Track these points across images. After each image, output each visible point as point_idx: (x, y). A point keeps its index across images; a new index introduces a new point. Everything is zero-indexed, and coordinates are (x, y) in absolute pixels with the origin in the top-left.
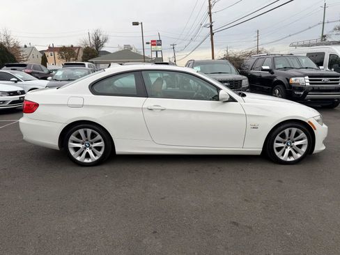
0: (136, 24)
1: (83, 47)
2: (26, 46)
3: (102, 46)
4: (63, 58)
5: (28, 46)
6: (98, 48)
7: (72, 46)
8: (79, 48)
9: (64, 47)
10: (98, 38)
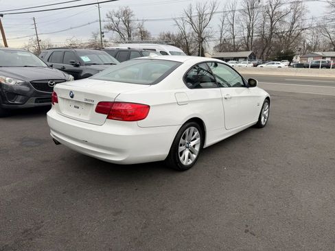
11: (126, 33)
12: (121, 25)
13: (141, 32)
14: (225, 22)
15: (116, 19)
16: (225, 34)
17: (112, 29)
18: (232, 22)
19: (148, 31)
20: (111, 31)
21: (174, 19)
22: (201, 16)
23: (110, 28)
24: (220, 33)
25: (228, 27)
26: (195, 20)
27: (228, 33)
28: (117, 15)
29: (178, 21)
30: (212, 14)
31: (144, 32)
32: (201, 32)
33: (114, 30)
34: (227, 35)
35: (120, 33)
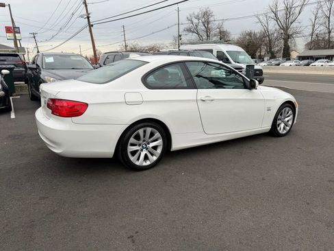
11: (205, 35)
12: (201, 27)
13: (220, 32)
14: (318, 15)
15: (195, 21)
16: (319, 29)
17: (191, 31)
18: (328, 14)
19: (228, 31)
20: (191, 34)
21: (257, 16)
22: (288, 10)
23: (189, 30)
24: (311, 28)
25: (322, 20)
26: (281, 15)
27: (322, 27)
28: (197, 17)
29: (261, 17)
30: (302, 6)
31: (223, 32)
32: (287, 28)
33: (193, 32)
34: (321, 29)
35: (199, 35)
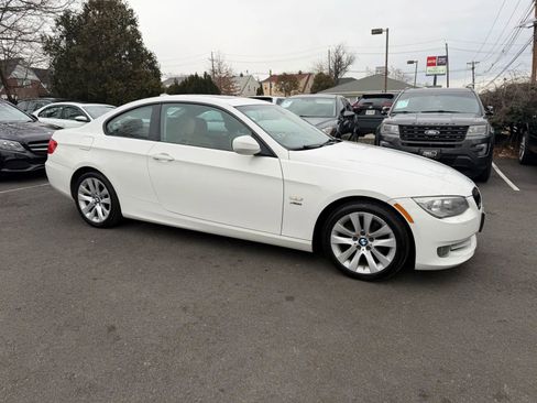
0: (377, 32)
1: (316, 73)
2: (242, 75)
3: (345, 70)
4: (281, 90)
5: (245, 74)
6: (337, 73)
7: (300, 73)
8: (310, 74)
9: (285, 74)
10: (339, 59)
